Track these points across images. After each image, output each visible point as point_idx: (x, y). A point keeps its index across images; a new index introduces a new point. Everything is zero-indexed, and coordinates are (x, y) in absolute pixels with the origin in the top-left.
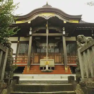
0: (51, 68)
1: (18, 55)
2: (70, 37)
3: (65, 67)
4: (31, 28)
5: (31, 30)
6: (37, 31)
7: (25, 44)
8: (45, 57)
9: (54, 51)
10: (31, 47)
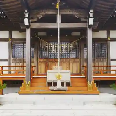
0: (65, 85)
1: (12, 62)
2: (98, 32)
3: (89, 82)
4: (26, 11)
5: (27, 15)
6: (40, 18)
7: (22, 44)
8: (55, 66)
9: (70, 56)
10: (30, 49)
